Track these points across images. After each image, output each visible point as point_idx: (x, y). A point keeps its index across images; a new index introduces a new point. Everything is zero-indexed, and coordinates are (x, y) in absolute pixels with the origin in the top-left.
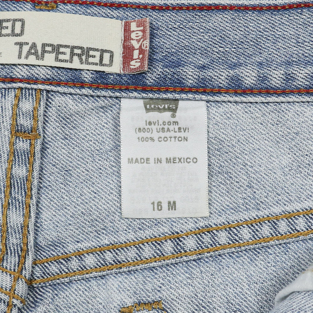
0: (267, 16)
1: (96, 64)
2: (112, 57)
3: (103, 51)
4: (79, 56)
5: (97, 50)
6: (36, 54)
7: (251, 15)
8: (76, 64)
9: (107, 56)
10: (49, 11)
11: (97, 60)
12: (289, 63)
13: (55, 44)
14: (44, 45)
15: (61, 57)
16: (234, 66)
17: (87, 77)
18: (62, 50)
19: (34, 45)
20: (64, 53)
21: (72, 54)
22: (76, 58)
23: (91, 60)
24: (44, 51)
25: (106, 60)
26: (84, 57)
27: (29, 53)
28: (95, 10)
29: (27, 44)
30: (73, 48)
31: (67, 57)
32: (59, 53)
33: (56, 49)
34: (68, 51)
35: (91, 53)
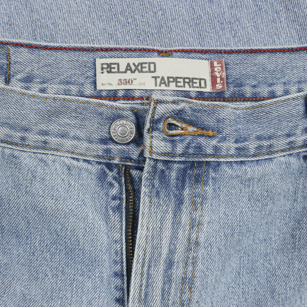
0: (287, 54)
1: (198, 87)
2: (205, 82)
3: (200, 79)
4: (188, 83)
5: (197, 79)
6: (165, 83)
7: (279, 55)
8: (187, 88)
9: (203, 82)
10: (168, 56)
11: (198, 85)
12: (299, 82)
13: (175, 77)
14: (168, 78)
15: (179, 84)
16: (271, 85)
17: (193, 95)
18: (178, 80)
19: (163, 78)
20: (180, 82)
21: (184, 82)
22: (186, 84)
23: (195, 85)
24: (169, 82)
25: (203, 85)
26: (191, 84)
27: (161, 83)
28: (193, 55)
29: (159, 77)
30: (184, 78)
31: (182, 84)
32: (177, 82)
33: (175, 80)
34: (182, 80)
35: (195, 81)
